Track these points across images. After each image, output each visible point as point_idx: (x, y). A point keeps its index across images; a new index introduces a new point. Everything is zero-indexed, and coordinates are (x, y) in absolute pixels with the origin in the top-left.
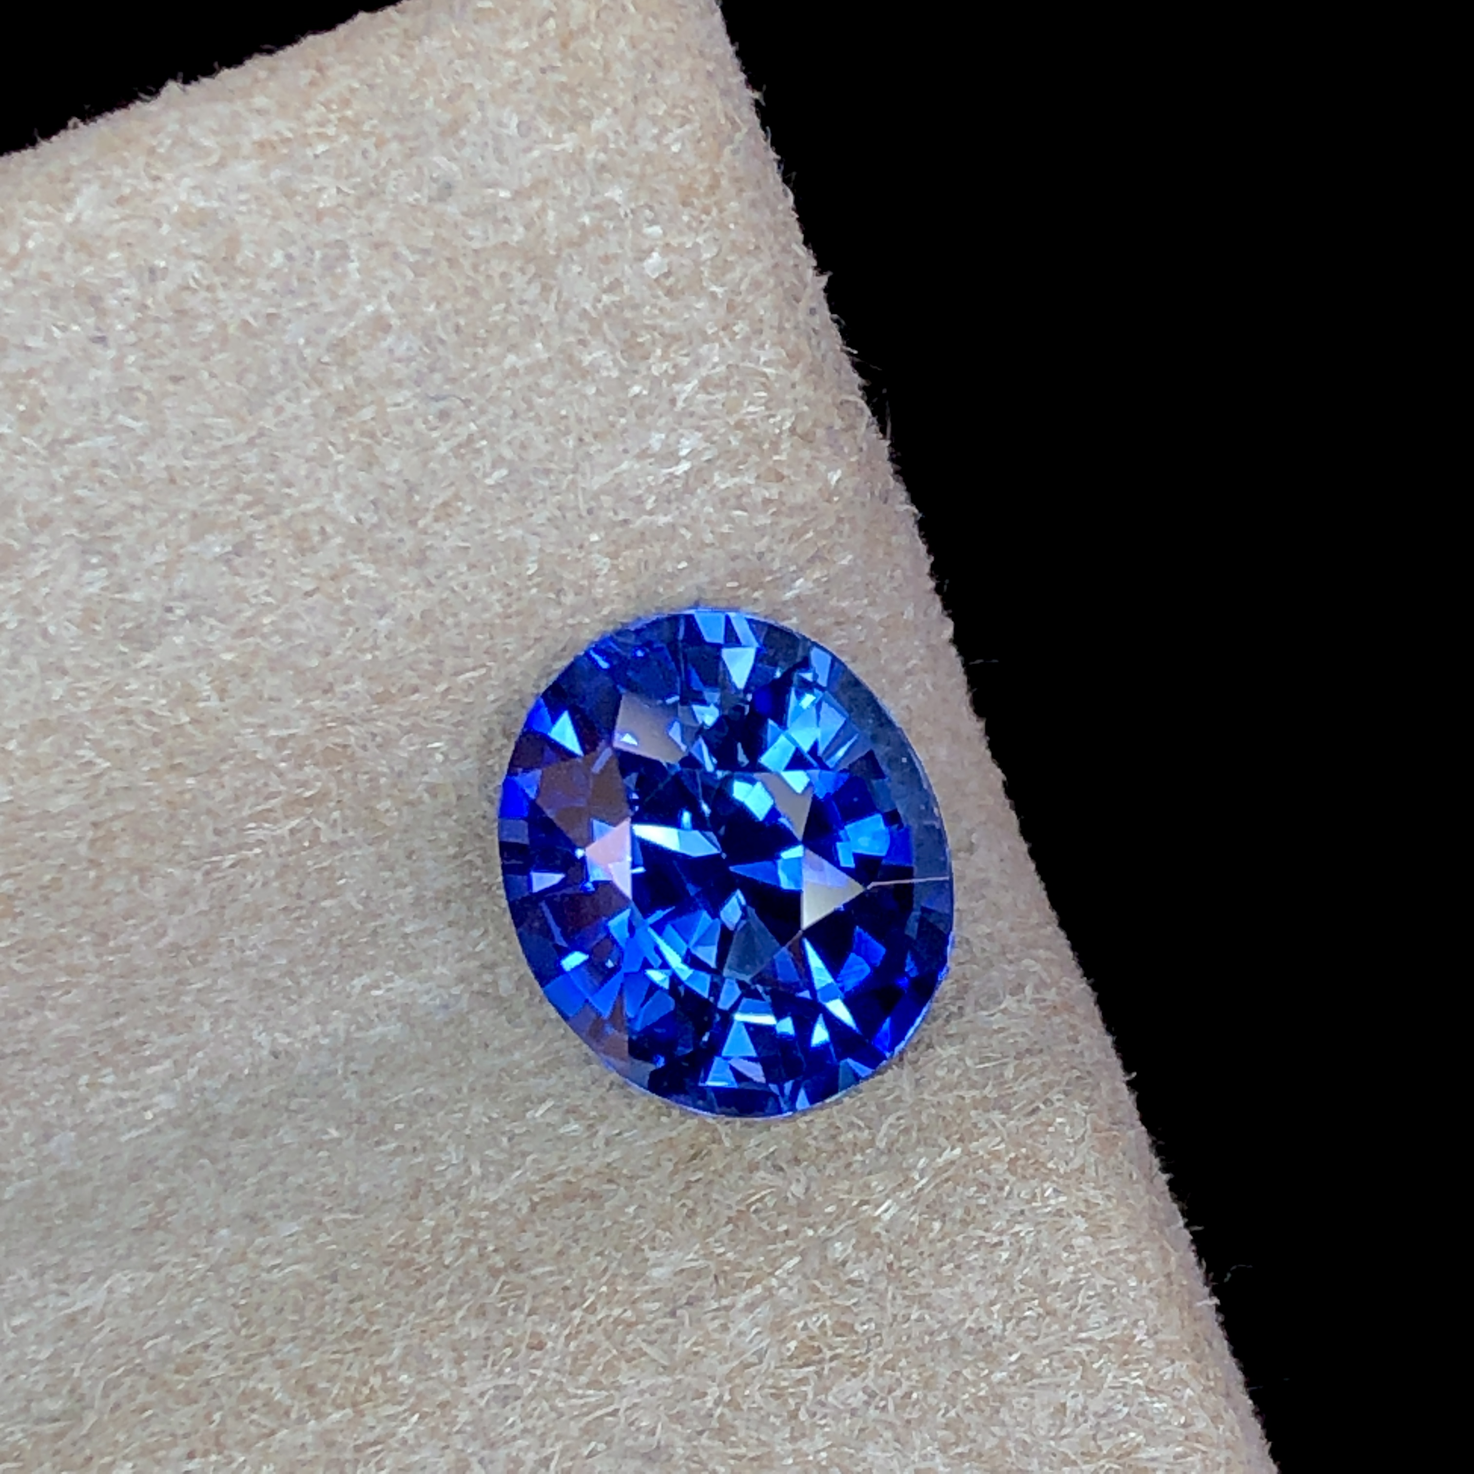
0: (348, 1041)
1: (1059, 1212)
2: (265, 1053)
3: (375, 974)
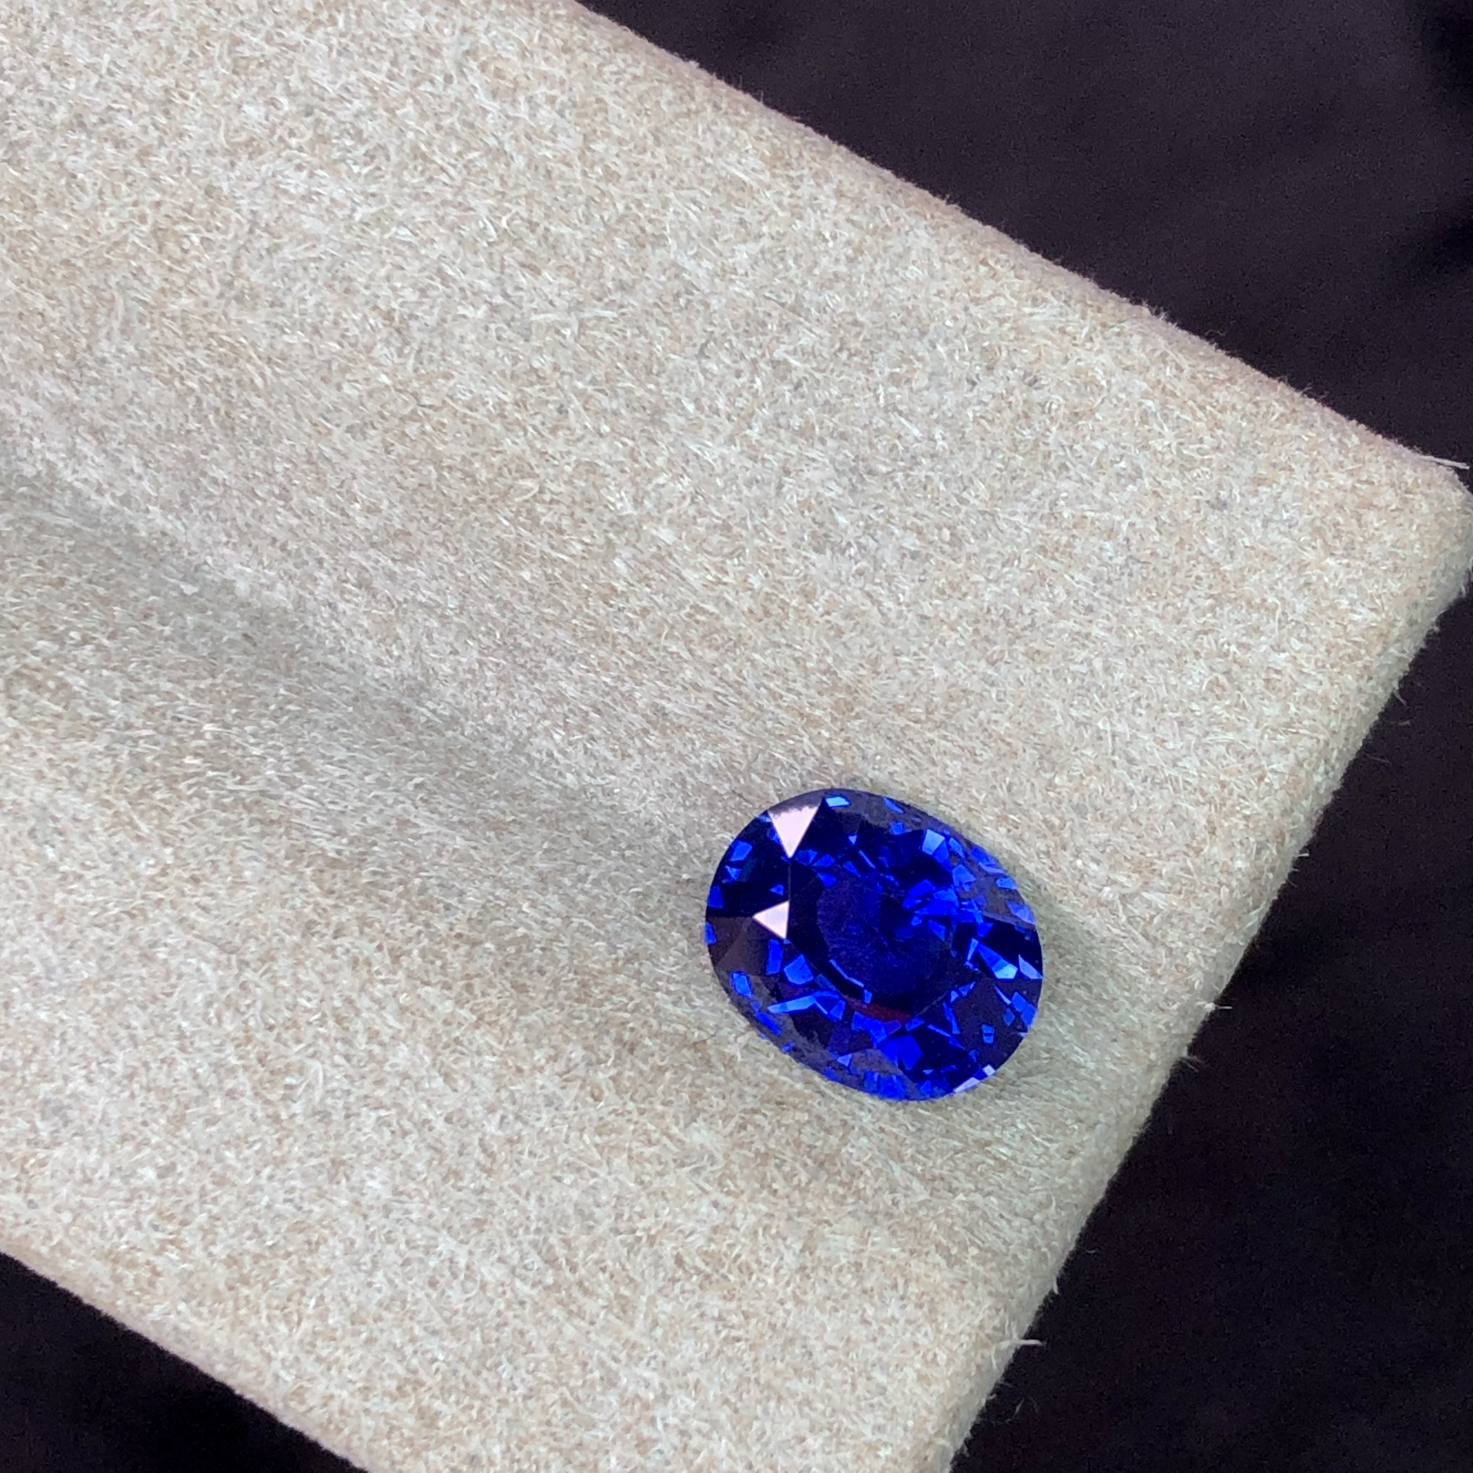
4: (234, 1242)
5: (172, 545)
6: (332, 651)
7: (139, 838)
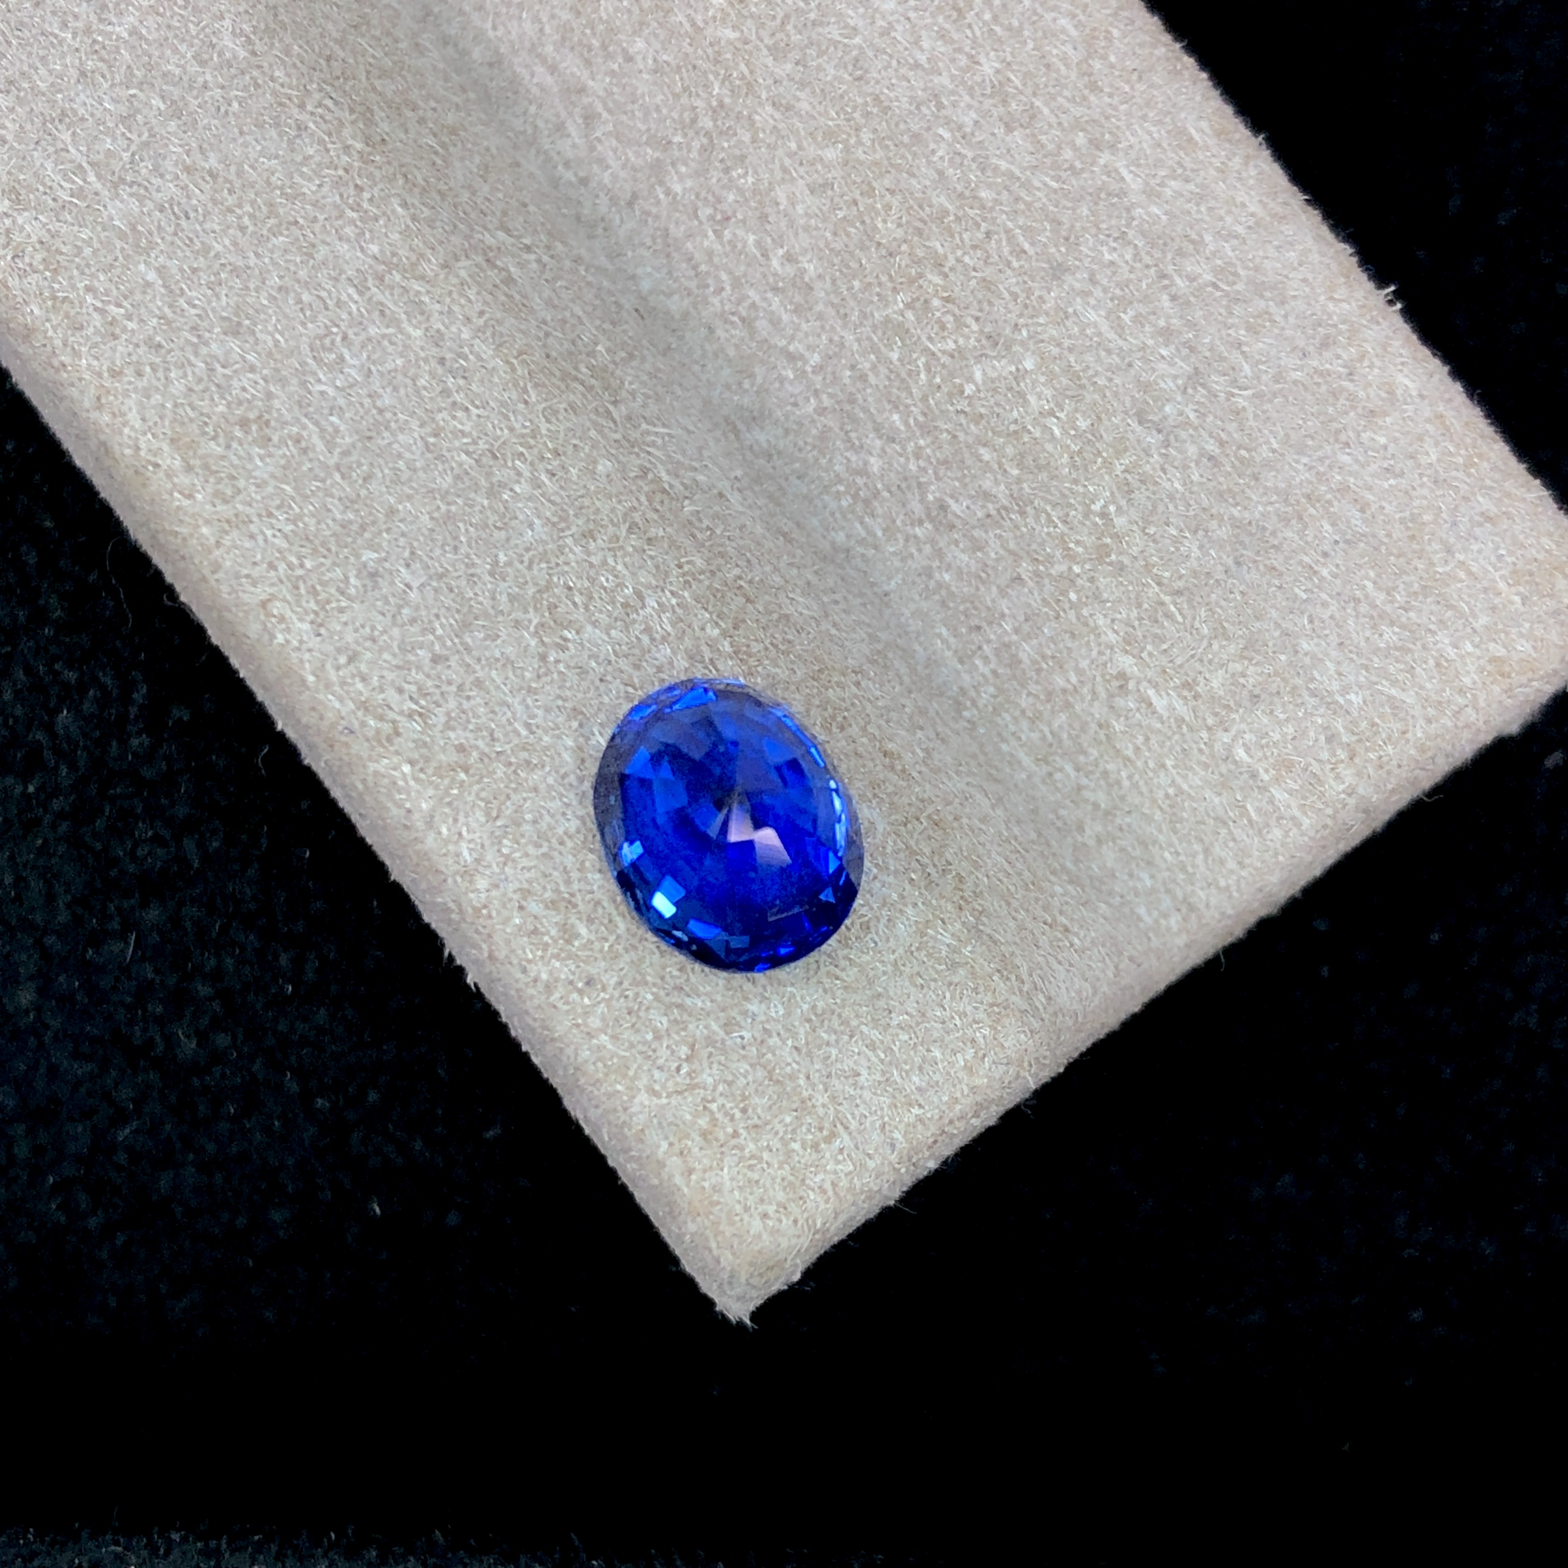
0: (907, 633)
1: (973, 1041)
2: (886, 588)
3: (952, 640)
4: (470, 735)
5: (605, 229)
6: (697, 362)
7: (526, 402)
